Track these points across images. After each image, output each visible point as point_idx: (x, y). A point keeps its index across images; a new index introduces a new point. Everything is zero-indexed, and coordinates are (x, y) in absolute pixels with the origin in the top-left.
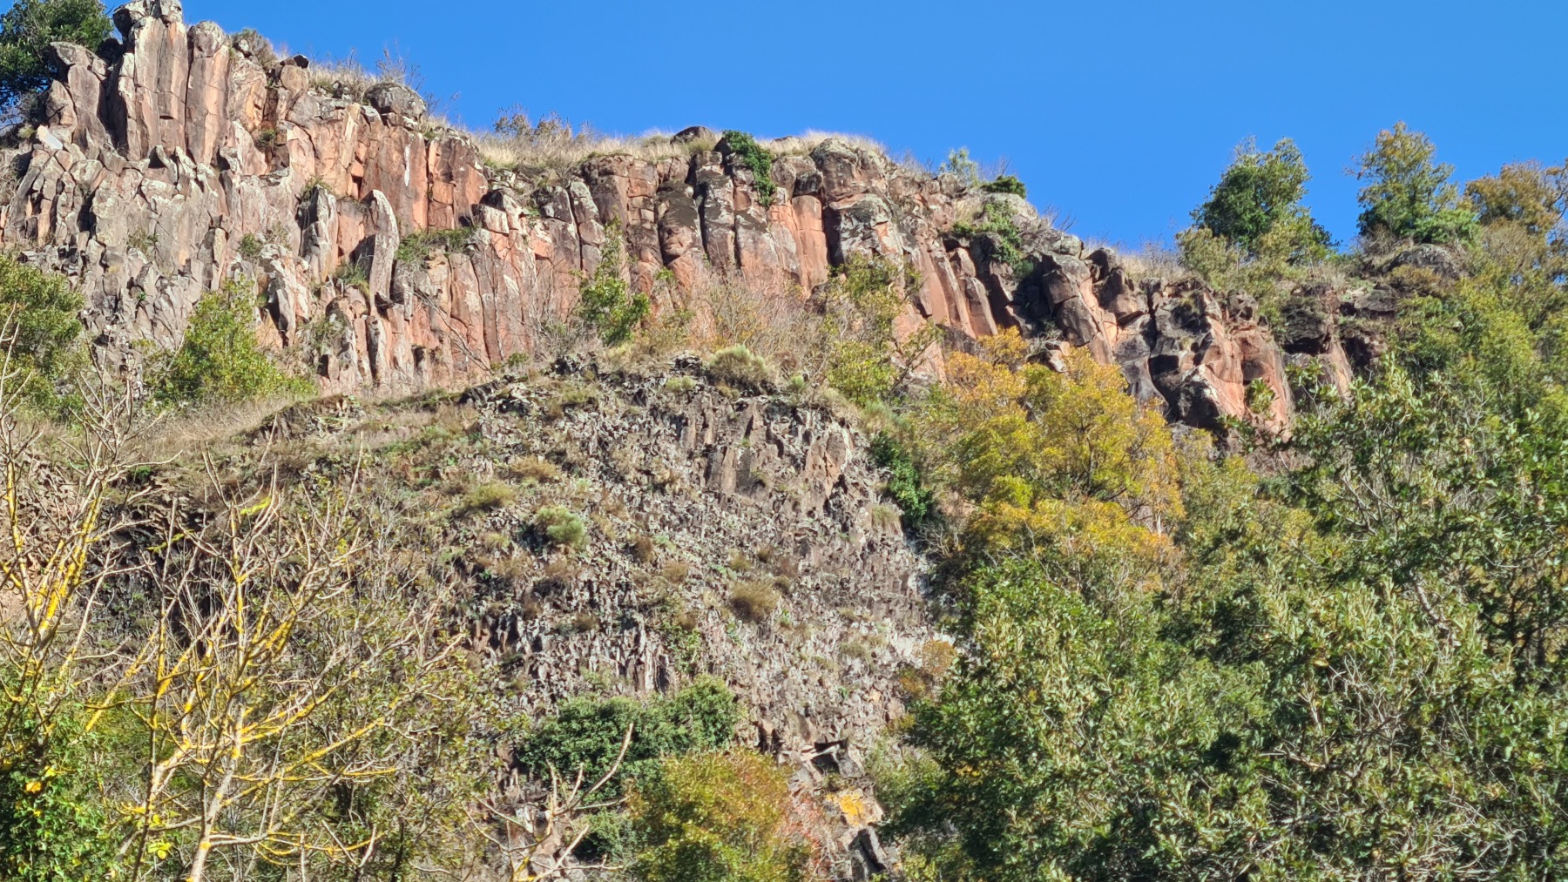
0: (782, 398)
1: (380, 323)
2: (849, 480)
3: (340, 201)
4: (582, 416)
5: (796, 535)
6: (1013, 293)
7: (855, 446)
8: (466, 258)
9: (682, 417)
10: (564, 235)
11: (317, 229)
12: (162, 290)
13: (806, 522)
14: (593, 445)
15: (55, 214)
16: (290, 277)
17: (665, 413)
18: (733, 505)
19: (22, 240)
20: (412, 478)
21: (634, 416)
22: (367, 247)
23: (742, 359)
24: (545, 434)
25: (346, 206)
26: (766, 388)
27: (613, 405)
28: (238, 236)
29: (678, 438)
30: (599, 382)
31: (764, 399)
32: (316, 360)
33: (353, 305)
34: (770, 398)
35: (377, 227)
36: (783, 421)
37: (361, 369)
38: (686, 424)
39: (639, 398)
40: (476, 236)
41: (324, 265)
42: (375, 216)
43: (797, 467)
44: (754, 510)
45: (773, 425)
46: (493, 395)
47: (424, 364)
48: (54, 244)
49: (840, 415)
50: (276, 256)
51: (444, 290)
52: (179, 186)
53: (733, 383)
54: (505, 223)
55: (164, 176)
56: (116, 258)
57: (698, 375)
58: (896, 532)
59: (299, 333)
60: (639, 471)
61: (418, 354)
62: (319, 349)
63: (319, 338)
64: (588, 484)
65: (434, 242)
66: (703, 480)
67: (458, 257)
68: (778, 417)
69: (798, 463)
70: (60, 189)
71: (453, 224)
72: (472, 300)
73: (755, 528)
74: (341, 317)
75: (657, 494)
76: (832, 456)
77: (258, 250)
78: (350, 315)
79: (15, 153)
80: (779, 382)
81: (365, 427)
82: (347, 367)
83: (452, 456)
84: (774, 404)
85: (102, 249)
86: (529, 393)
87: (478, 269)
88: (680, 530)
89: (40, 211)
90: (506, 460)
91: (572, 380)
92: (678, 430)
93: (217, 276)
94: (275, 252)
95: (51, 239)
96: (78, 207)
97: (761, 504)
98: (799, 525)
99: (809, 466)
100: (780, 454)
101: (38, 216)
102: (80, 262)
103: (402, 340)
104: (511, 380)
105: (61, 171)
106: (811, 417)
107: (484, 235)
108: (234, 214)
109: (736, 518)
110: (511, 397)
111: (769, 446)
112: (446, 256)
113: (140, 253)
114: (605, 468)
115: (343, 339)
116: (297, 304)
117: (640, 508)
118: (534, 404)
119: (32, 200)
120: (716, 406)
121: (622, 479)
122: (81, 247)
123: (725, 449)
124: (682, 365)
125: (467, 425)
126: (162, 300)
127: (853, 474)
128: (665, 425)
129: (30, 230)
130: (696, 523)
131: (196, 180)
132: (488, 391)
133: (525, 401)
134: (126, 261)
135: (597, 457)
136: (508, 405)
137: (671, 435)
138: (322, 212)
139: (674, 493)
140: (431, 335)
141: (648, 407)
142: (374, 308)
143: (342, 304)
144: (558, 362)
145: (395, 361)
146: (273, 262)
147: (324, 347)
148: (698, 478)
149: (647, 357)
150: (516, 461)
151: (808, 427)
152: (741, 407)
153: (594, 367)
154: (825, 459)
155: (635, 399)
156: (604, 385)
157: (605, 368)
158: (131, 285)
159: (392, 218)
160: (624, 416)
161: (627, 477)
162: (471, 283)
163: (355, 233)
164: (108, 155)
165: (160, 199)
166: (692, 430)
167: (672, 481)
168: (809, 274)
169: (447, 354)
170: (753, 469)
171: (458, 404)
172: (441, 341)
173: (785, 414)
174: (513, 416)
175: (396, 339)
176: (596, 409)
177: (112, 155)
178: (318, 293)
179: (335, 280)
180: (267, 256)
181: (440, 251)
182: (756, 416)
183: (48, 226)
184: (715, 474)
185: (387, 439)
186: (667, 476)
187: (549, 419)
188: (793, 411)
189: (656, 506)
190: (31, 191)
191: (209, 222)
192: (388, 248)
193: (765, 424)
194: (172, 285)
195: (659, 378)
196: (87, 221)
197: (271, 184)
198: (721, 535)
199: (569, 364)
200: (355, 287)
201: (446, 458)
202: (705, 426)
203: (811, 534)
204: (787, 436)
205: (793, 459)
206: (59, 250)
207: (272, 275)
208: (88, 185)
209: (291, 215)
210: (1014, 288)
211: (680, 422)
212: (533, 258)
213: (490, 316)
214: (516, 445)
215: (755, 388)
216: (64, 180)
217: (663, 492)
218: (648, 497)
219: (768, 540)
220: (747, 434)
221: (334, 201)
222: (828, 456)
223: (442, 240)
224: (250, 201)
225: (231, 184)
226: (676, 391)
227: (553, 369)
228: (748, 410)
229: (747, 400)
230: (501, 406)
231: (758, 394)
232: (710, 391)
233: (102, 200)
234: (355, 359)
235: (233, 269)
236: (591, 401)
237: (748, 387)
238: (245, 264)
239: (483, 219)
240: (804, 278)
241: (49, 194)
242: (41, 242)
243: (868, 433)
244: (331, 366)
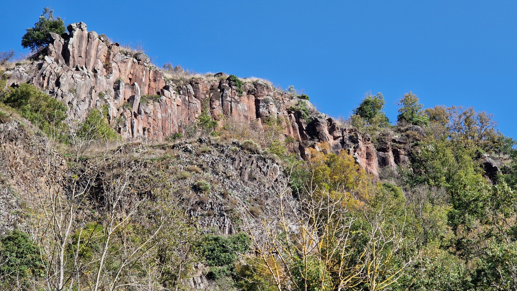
0: (262, 155)
1: (135, 120)
2: (279, 180)
3: (126, 84)
4: (207, 155)
5: (264, 194)
6: (306, 127)
7: (280, 170)
8: (158, 104)
9: (234, 158)
10: (185, 100)
11: (119, 92)
12: (77, 105)
13: (267, 191)
14: (210, 164)
15: (49, 81)
16: (112, 104)
17: (229, 156)
18: (247, 184)
19: (39, 88)
20: (161, 168)
21: (221, 157)
22: (132, 98)
23: (251, 144)
24: (197, 159)
25: (127, 86)
26: (257, 152)
27: (215, 153)
28: (98, 92)
29: (233, 164)
30: (211, 146)
31: (256, 155)
32: (117, 128)
33: (128, 114)
34: (258, 155)
35: (135, 93)
36: (261, 162)
37: (129, 132)
38: (235, 160)
39: (222, 152)
40: (161, 98)
41: (120, 102)
42: (134, 90)
43: (265, 175)
44: (253, 186)
45: (259, 163)
46: (182, 147)
47: (146, 132)
48: (48, 89)
49: (277, 162)
50: (108, 99)
51: (152, 112)
52: (83, 76)
53: (248, 150)
54: (169, 95)
55: (79, 73)
56: (66, 95)
57: (238, 146)
58: (291, 196)
59: (113, 121)
60: (222, 172)
61: (144, 129)
62: (118, 126)
63: (118, 123)
64: (209, 174)
65: (150, 98)
66: (239, 176)
67: (157, 104)
68: (260, 161)
69: (265, 174)
70: (50, 74)
71: (155, 94)
72: (159, 116)
73: (253, 191)
74: (124, 117)
75: (227, 179)
76: (274, 173)
77: (103, 96)
78: (127, 117)
79: (38, 62)
80: (261, 151)
81: (147, 152)
82: (126, 131)
83: (172, 163)
84: (259, 157)
85: (62, 92)
86: (192, 147)
87: (161, 107)
88: (234, 190)
89: (44, 80)
90: (186, 165)
91: (204, 144)
92: (233, 162)
93: (92, 102)
94: (108, 97)
95: (47, 88)
96: (55, 80)
97: (255, 185)
98: (265, 192)
99: (268, 175)
100: (260, 171)
101: (44, 81)
102: (56, 95)
103: (140, 125)
104: (186, 143)
105: (51, 69)
106: (269, 161)
107: (163, 98)
108: (97, 86)
109: (248, 188)
110: (187, 148)
111: (257, 169)
112: (153, 103)
113: (72, 94)
114: (213, 171)
115: (125, 123)
116: (113, 112)
117: (223, 183)
118: (194, 151)
119: (42, 76)
120: (244, 156)
121: (218, 174)
122: (56, 91)
123: (246, 168)
124: (234, 143)
125: (176, 155)
126: (78, 108)
127: (280, 178)
128: (229, 160)
129: (41, 85)
130: (238, 188)
131: (88, 75)
132: (180, 145)
133: (191, 149)
134: (68, 96)
135: (211, 167)
136: (186, 150)
137: (231, 163)
138: (121, 87)
139: (232, 180)
140: (148, 124)
141: (225, 154)
142: (133, 115)
143: (125, 113)
144: (200, 139)
145: (138, 131)
146: (108, 100)
147: (120, 125)
148: (238, 176)
149: (224, 140)
150: (189, 166)
151: (268, 164)
152: (250, 157)
153: (210, 142)
154: (272, 174)
155: (221, 152)
156: (213, 147)
157: (213, 142)
158: (69, 103)
159: (139, 90)
160: (218, 156)
161: (219, 174)
162: (159, 111)
163: (129, 94)
164: (64, 66)
165: (78, 80)
166: (237, 162)
167: (231, 176)
168: (250, 116)
169: (151, 130)
170: (253, 175)
171: (171, 148)
172: (150, 126)
173: (262, 160)
174: (188, 153)
175: (139, 125)
176: (211, 154)
177: (65, 66)
178: (118, 110)
179: (123, 107)
180: (106, 98)
181: (152, 101)
182: (254, 160)
183: (47, 84)
184: (243, 175)
185: (154, 157)
186: (231, 175)
187: (198, 155)
188: (264, 159)
189: (227, 182)
190: (42, 74)
191: (91, 87)
192: (138, 99)
193: (257, 162)
194: (80, 104)
195: (228, 146)
196: (58, 84)
197: (107, 78)
198: (245, 192)
199: (203, 140)
200: (128, 109)
201: (170, 164)
202: (240, 161)
203: (268, 194)
204: (262, 166)
205: (264, 173)
206: (49, 91)
207: (107, 104)
208: (58, 74)
209: (112, 87)
211: (234, 160)
212: (176, 105)
213: (164, 120)
214: (189, 162)
215: (254, 152)
216: (52, 72)
217: (229, 179)
218: (225, 180)
219: (257, 195)
220: (252, 165)
221: (124, 84)
222: (273, 173)
223: (152, 98)
224: (102, 82)
225: (97, 77)
226: (233, 151)
227: (198, 141)
228: (252, 158)
229: (252, 155)
230: (184, 150)
231: (255, 154)
232: (242, 152)
233: (62, 78)
234: (127, 130)
235: (97, 101)
236: (210, 151)
237: (252, 152)
238: (100, 100)
239: (163, 93)
240: (249, 118)
241: (47, 75)
242: (44, 89)
243: (283, 167)
244: (121, 131)
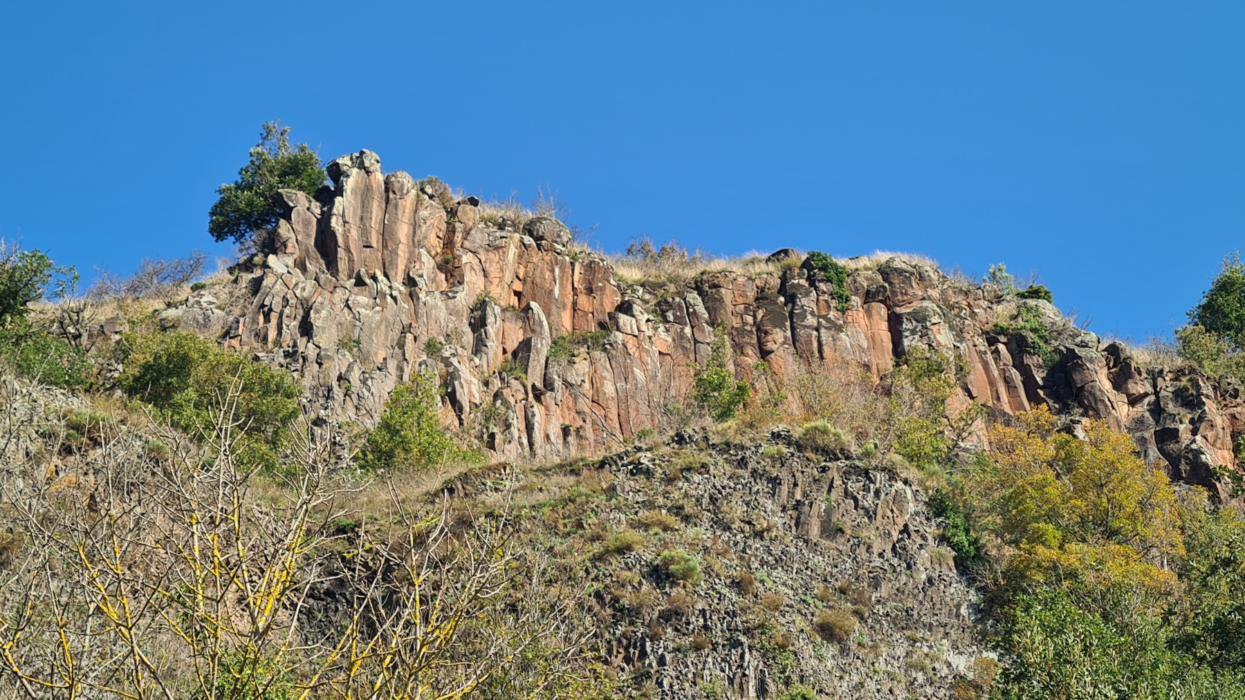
0: (857, 462)
1: (536, 407)
2: (912, 528)
3: (504, 310)
4: (697, 478)
5: (870, 572)
6: (1043, 378)
7: (916, 500)
8: (603, 354)
9: (777, 478)
10: (682, 336)
11: (485, 332)
12: (364, 382)
13: (877, 562)
14: (705, 501)
15: (282, 323)
16: (465, 372)
17: (763, 475)
18: (819, 549)
19: (255, 345)
20: (561, 527)
21: (738, 478)
22: (526, 346)
23: (825, 432)
24: (667, 492)
25: (508, 314)
26: (844, 454)
27: (721, 468)
28: (424, 339)
29: (773, 495)
30: (710, 451)
31: (842, 463)
32: (485, 436)
33: (514, 393)
34: (847, 462)
35: (533, 331)
36: (858, 481)
37: (521, 444)
38: (780, 484)
39: (742, 463)
40: (612, 338)
41: (491, 361)
42: (531, 323)
43: (870, 518)
44: (836, 552)
45: (850, 484)
46: (626, 462)
47: (571, 439)
48: (281, 347)
49: (903, 475)
50: (453, 355)
51: (586, 380)
52: (378, 300)
53: (817, 451)
54: (635, 327)
55: (366, 293)
56: (328, 357)
57: (789, 444)
58: (950, 570)
59: (472, 416)
60: (742, 521)
61: (566, 431)
62: (487, 428)
63: (487, 420)
64: (701, 532)
65: (579, 343)
66: (794, 529)
67: (597, 354)
68: (854, 477)
69: (870, 515)
70: (285, 304)
71: (593, 328)
72: (609, 388)
73: (836, 567)
74: (505, 403)
75: (757, 540)
76: (898, 509)
77: (440, 350)
78: (512, 401)
79: (251, 276)
80: (854, 449)
81: (523, 488)
82: (510, 442)
83: (593, 510)
84: (851, 467)
85: (318, 350)
86: (654, 460)
87: (614, 364)
88: (776, 568)
89: (269, 321)
90: (636, 513)
91: (688, 449)
92: (774, 489)
93: (407, 371)
94: (453, 351)
95: (278, 343)
96: (299, 318)
97: (841, 548)
98: (872, 565)
99: (879, 517)
100: (856, 508)
101: (268, 325)
102: (301, 360)
103: (553, 420)
104: (639, 449)
105: (286, 290)
106: (880, 477)
107: (618, 337)
108: (420, 322)
109: (821, 559)
110: (640, 463)
111: (847, 501)
112: (588, 353)
113: (347, 353)
114: (715, 519)
115: (507, 420)
116: (470, 392)
117: (744, 551)
118: (658, 468)
119: (264, 312)
120: (805, 470)
121: (729, 528)
122: (301, 349)
123: (812, 503)
124: (776, 436)
125: (605, 486)
126: (364, 390)
127: (915, 523)
128: (763, 484)
129: (262, 336)
130: (789, 563)
131: (391, 295)
132: (622, 459)
133: (651, 466)
134: (336, 360)
135: (709, 511)
136: (637, 470)
137: (769, 493)
138: (490, 319)
139: (771, 539)
140: (576, 416)
141: (749, 470)
142: (531, 395)
143: (506, 392)
144: (677, 435)
145: (548, 437)
146: (452, 359)
147: (491, 426)
148: (790, 527)
149: (748, 430)
150: (644, 514)
151: (878, 485)
152: (824, 470)
153: (706, 439)
154: (892, 511)
155: (739, 463)
156: (714, 453)
157: (715, 439)
158: (340, 378)
159: (545, 323)
160: (730, 478)
161: (733, 526)
162: (608, 375)
163: (516, 336)
164: (322, 277)
165: (363, 311)
166: (785, 488)
167: (769, 530)
168: (877, 365)
169: (589, 432)
170: (834, 520)
171: (597, 469)
172: (584, 421)
173: (860, 475)
174: (642, 478)
175: (549, 421)
176: (708, 472)
177: (325, 277)
178: (486, 384)
179: (500, 374)
180: (447, 354)
181: (583, 350)
182: (836, 477)
183: (276, 333)
184: (804, 523)
185: (541, 497)
186: (765, 525)
187: (670, 480)
188: (867, 472)
189: (757, 549)
190: (263, 306)
191: (401, 328)
192: (542, 347)
193: (844, 483)
194: (372, 378)
195: (758, 447)
196: (306, 329)
197: (449, 298)
198: (809, 573)
199: (686, 436)
200: (516, 379)
201: (589, 512)
202: (795, 485)
203: (881, 571)
204: (861, 493)
205: (867, 511)
206: (284, 352)
207: (451, 370)
208: (307, 300)
209: (465, 321)
210: (1044, 375)
211: (775, 482)
212: (657, 354)
213: (623, 400)
214: (644, 501)
215: (835, 455)
216: (288, 296)
217: (762, 538)
218: (750, 542)
219: (847, 576)
220: (829, 491)
221: (499, 310)
222: (894, 508)
223: (585, 341)
224: (433, 311)
225: (418, 298)
226: (772, 457)
227: (673, 441)
228: (829, 472)
229: (829, 464)
230: (631, 470)
231: (838, 459)
232: (799, 458)
233: (317, 312)
234: (516, 436)
235: (420, 365)
236: (704, 466)
237: (830, 454)
238: (429, 361)
239: (617, 324)
240: (874, 368)
241: (277, 308)
242: (270, 345)
243: (926, 490)
244: (497, 441)
